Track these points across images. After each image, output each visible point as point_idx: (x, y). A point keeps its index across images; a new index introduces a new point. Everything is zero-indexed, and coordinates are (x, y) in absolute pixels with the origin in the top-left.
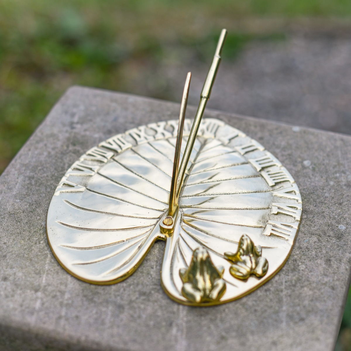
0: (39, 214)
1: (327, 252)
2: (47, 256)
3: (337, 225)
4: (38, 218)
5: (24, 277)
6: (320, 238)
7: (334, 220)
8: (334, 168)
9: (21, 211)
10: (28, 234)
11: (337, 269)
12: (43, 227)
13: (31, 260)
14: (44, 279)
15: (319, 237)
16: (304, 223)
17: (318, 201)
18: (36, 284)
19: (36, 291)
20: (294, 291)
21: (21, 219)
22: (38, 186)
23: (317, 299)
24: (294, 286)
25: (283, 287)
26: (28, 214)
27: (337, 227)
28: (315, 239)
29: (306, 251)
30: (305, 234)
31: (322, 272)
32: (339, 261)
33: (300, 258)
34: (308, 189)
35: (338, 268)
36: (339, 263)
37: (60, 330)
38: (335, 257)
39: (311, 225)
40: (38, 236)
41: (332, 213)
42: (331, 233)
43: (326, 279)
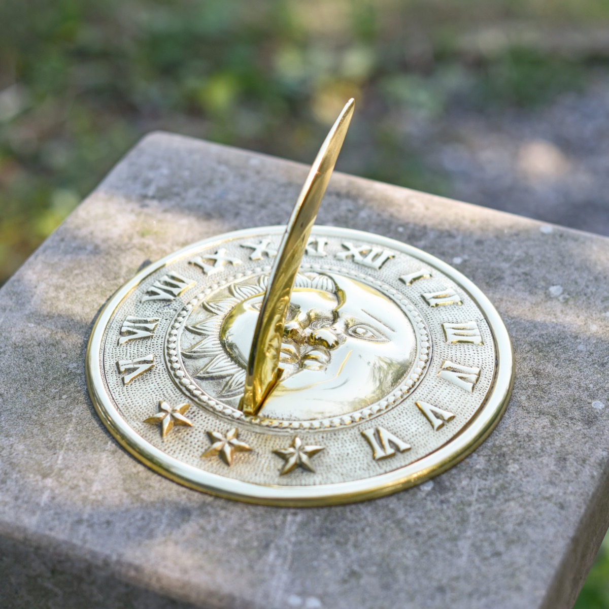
0: (66, 350)
1: (563, 446)
2: (71, 420)
3: (590, 401)
4: (64, 355)
5: (26, 453)
6: (555, 421)
7: (586, 392)
8: (602, 301)
9: (35, 343)
10: (42, 381)
11: (574, 475)
12: (69, 372)
13: (42, 425)
14: (61, 457)
15: (554, 419)
16: (531, 393)
17: (563, 356)
18: (46, 464)
19: (45, 476)
20: (491, 506)
21: (34, 357)
22: (70, 303)
23: (529, 522)
24: (494, 498)
25: (473, 498)
26: (46, 349)
27: (589, 403)
28: (545, 421)
29: (524, 441)
30: (529, 413)
31: (547, 479)
32: (581, 462)
33: (512, 453)
34: (550, 336)
35: (576, 473)
36: (581, 465)
37: (77, 542)
38: (575, 455)
39: (542, 397)
40: (59, 386)
41: (584, 380)
42: (577, 414)
43: (551, 491)
